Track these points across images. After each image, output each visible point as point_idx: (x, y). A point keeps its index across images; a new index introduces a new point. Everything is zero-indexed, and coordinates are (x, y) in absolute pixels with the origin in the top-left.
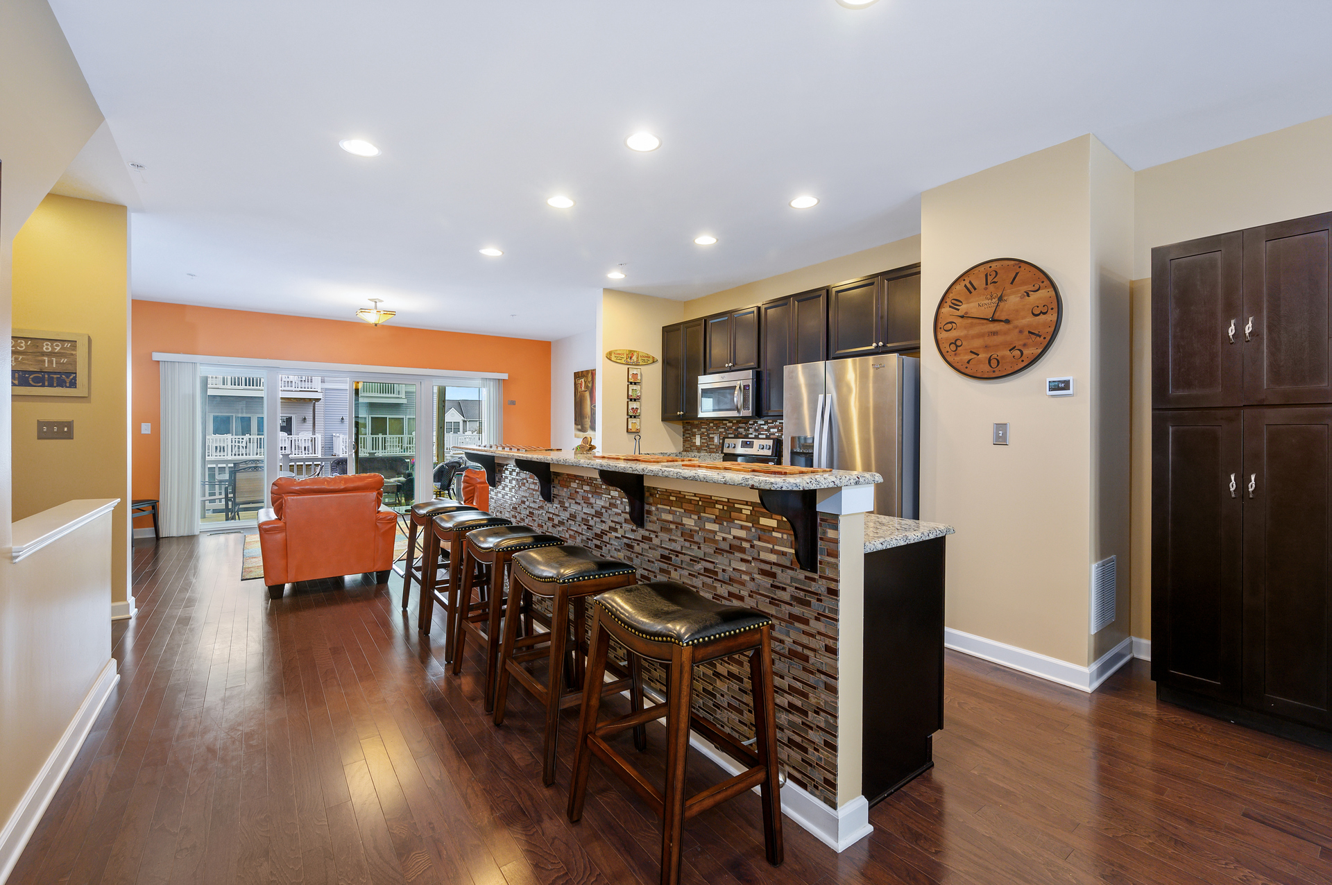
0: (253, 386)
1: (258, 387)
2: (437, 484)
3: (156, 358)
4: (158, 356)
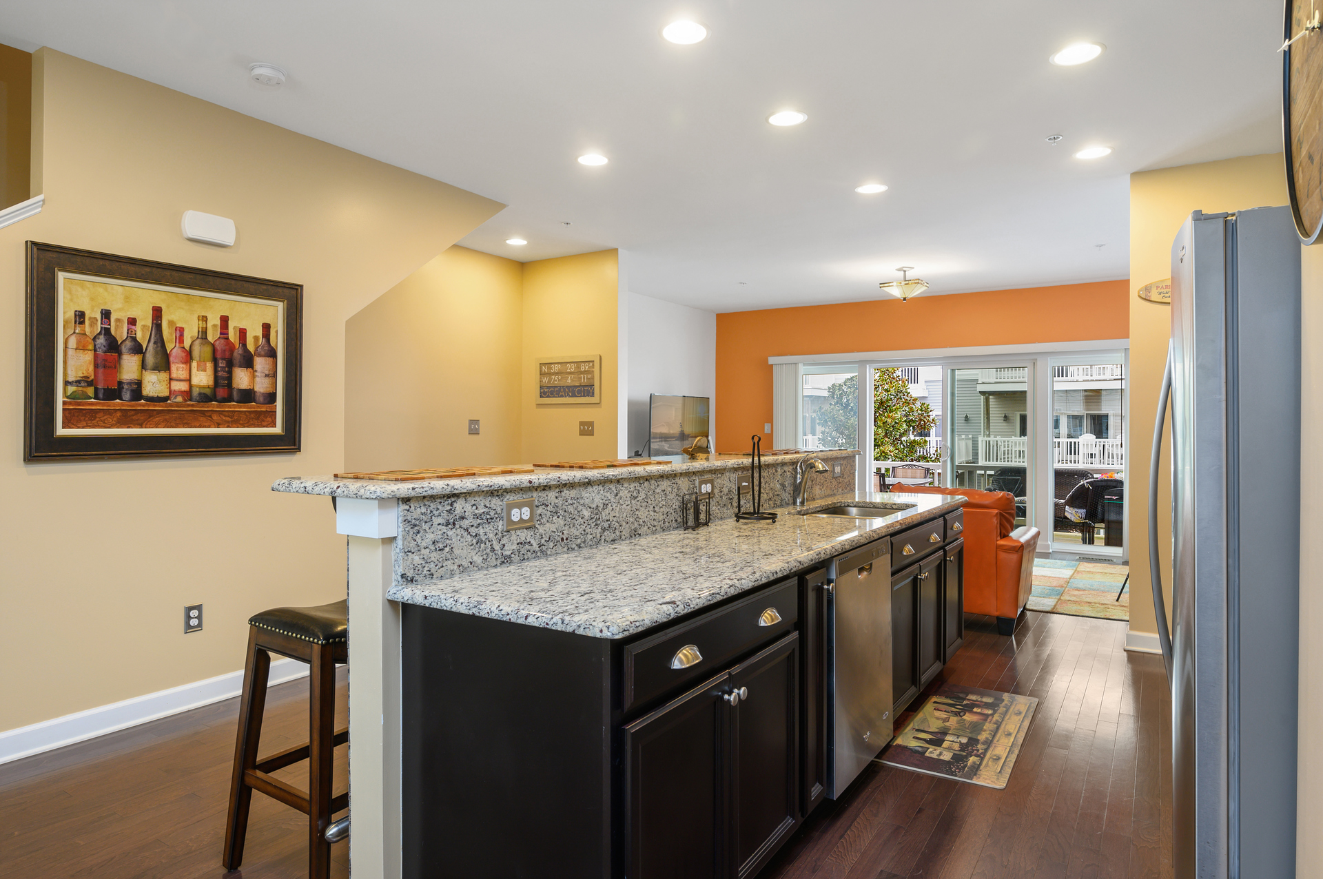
0: (1062, 376)
1: (1065, 378)
2: (1080, 511)
3: (770, 363)
4: (772, 360)
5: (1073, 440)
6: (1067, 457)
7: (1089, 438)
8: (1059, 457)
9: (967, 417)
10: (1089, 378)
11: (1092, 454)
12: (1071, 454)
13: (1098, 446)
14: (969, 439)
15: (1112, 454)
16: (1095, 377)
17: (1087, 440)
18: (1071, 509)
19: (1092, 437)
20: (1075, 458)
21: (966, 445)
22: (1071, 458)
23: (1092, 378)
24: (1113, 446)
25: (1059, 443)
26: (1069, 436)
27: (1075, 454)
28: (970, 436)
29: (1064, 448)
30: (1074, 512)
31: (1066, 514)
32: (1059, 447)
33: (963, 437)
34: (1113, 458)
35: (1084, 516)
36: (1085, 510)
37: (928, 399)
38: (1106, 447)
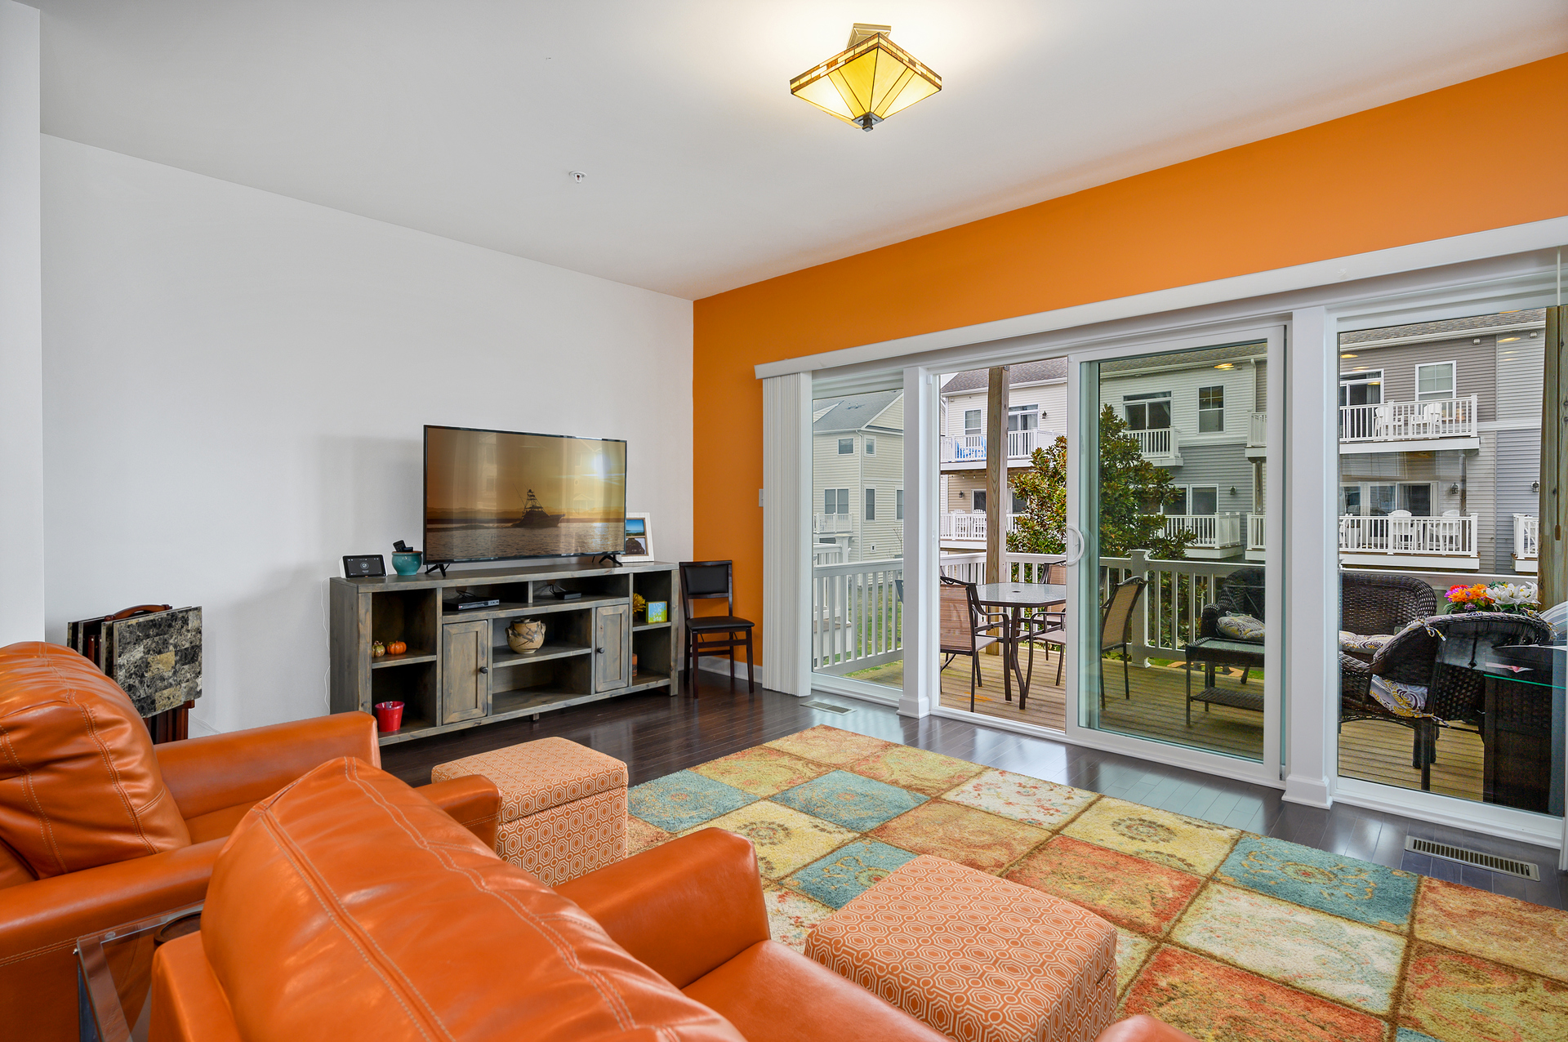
2: (1410, 689)
3: (758, 376)
4: (761, 370)
5: (1379, 518)
6: (1370, 540)
7: (1402, 516)
8: (1359, 540)
9: (1233, 490)
10: (1403, 437)
11: (1406, 537)
12: (1376, 535)
13: (1415, 525)
14: (1237, 516)
15: (1437, 537)
16: (1410, 436)
17: (1399, 517)
18: (1388, 683)
19: (1406, 515)
20: (1382, 540)
21: (1232, 525)
22: (1376, 540)
23: (1406, 437)
24: (1438, 525)
25: (1359, 521)
26: (1374, 512)
27: (1382, 535)
28: (1238, 514)
29: (1366, 528)
30: (1393, 691)
31: (1373, 692)
32: (1358, 526)
33: (1228, 514)
34: (1438, 540)
35: (1421, 703)
36: (1424, 690)
37: (1184, 469)
38: (1429, 526)
